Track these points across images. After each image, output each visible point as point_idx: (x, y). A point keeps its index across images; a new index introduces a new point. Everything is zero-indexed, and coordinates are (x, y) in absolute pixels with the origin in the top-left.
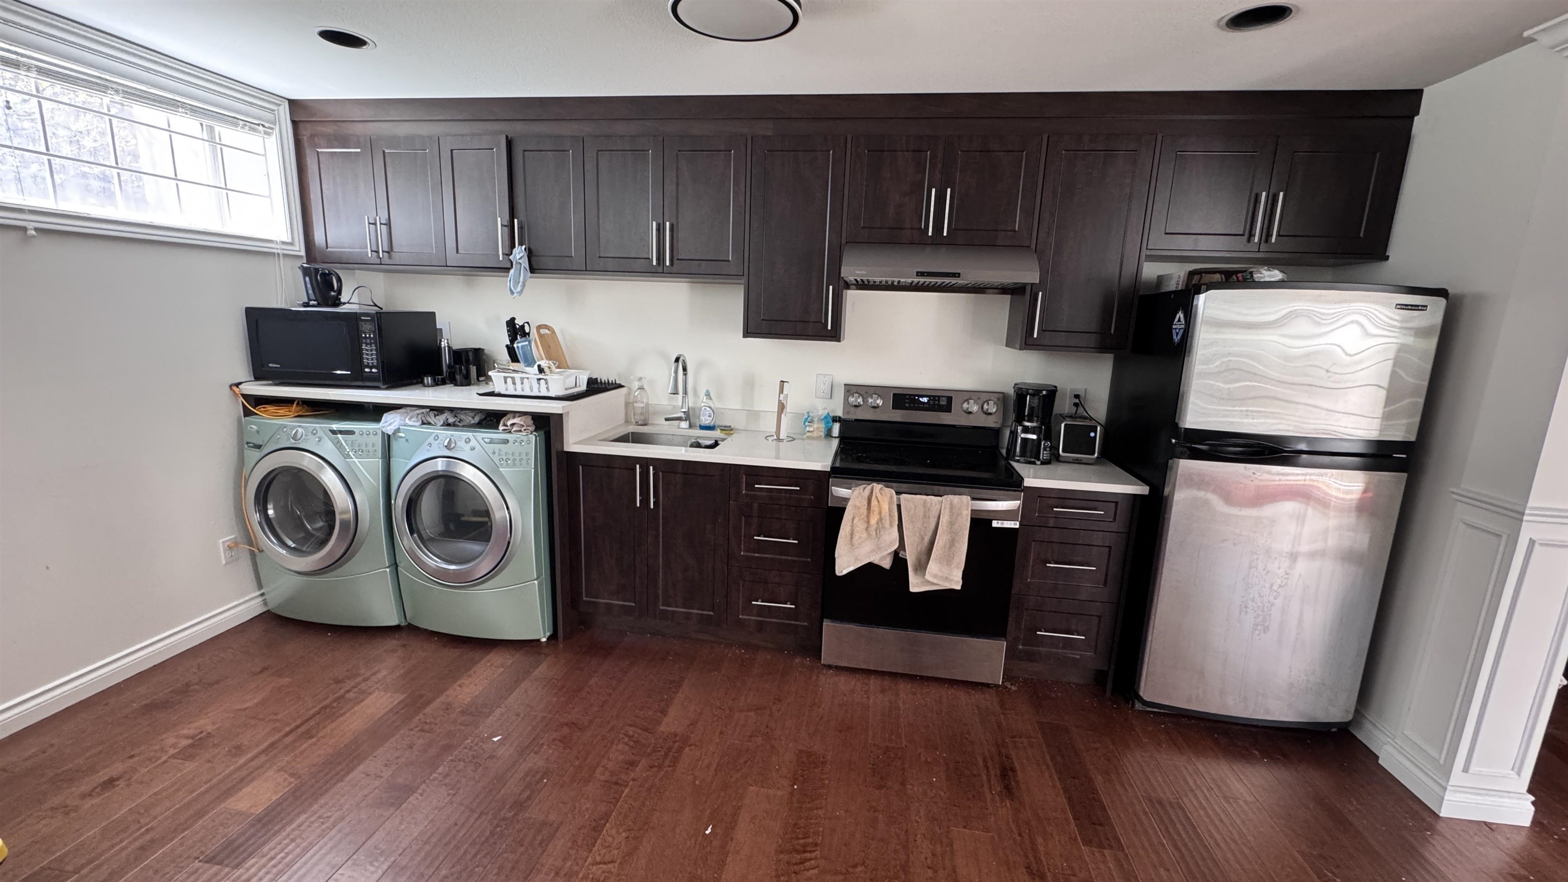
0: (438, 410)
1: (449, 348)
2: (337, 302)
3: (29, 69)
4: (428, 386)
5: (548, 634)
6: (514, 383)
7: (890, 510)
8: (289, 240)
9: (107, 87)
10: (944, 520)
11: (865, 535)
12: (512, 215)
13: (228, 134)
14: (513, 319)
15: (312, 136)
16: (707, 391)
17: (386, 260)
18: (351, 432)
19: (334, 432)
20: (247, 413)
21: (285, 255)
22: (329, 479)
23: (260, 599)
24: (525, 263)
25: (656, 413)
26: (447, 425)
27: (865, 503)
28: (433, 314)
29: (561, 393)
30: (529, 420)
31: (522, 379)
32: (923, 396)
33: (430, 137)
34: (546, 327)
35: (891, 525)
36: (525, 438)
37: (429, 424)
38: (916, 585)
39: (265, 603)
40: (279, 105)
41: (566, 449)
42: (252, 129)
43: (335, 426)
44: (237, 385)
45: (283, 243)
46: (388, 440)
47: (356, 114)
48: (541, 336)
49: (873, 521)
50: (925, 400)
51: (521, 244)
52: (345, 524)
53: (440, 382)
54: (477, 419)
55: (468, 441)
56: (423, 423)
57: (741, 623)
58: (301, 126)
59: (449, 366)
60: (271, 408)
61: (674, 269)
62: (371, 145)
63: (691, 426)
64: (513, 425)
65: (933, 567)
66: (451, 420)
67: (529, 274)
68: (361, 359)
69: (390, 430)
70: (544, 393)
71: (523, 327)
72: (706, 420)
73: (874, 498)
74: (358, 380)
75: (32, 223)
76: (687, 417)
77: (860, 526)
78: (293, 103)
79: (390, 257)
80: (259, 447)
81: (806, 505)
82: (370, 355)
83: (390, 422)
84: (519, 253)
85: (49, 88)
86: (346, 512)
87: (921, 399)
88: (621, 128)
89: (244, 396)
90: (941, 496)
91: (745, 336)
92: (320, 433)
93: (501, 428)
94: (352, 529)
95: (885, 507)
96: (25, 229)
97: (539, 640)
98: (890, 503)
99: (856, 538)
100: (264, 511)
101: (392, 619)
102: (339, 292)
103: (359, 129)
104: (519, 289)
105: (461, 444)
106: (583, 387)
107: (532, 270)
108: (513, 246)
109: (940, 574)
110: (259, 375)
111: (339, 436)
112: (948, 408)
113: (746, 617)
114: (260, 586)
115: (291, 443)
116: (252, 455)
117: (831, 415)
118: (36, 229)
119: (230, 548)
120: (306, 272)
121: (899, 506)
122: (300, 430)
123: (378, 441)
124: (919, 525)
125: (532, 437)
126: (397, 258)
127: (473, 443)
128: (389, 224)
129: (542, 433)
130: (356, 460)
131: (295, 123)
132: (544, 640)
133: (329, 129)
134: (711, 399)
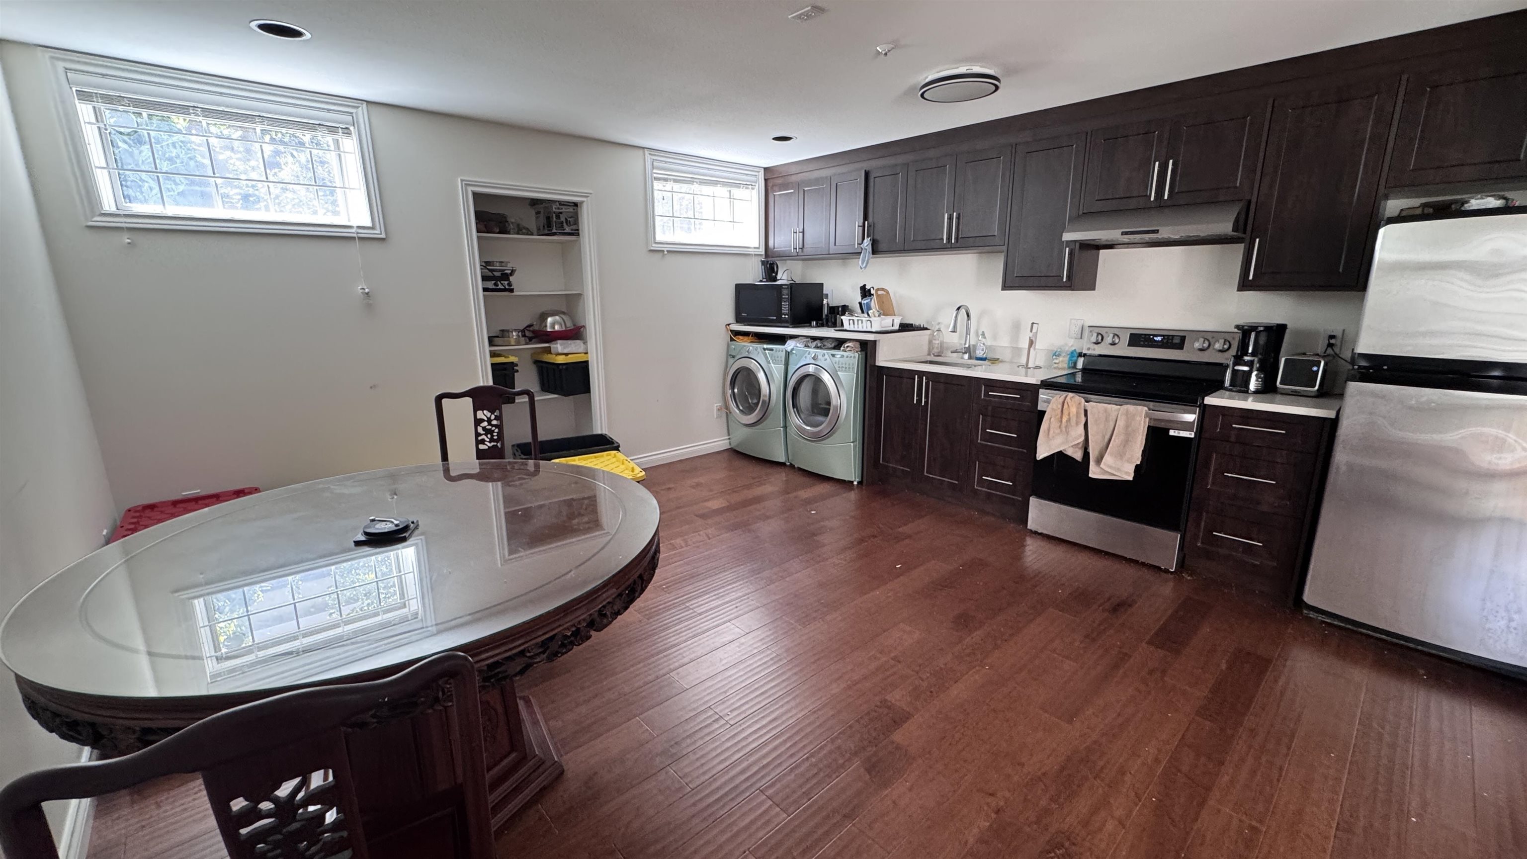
0: (814, 339)
1: (828, 304)
2: (775, 279)
3: (670, 180)
4: (813, 327)
5: (857, 480)
6: (854, 324)
7: (1078, 413)
8: (757, 246)
9: (693, 182)
10: (1121, 423)
11: (1058, 431)
12: (866, 218)
13: (736, 192)
14: (865, 285)
15: (773, 186)
16: (983, 332)
17: (800, 254)
18: (771, 350)
19: (765, 349)
20: (732, 340)
21: (755, 255)
22: (761, 376)
23: (728, 441)
24: (870, 249)
25: (947, 349)
26: (817, 347)
27: (1060, 406)
28: (822, 284)
29: (879, 329)
30: (858, 345)
31: (858, 320)
32: (1157, 336)
33: (827, 177)
34: (883, 289)
35: (1077, 424)
36: (852, 355)
37: (808, 347)
38: (1094, 473)
39: (730, 444)
40: (758, 172)
41: (877, 364)
42: (747, 188)
43: (765, 346)
44: (729, 325)
45: (755, 248)
46: (788, 354)
47: (794, 170)
48: (878, 296)
49: (1065, 419)
50: (1159, 339)
51: (868, 237)
52: (764, 402)
53: (820, 325)
54: (833, 345)
55: (824, 355)
56: (806, 346)
57: (975, 492)
58: (769, 181)
59: (827, 316)
60: (741, 337)
61: (958, 245)
62: (798, 186)
63: (970, 358)
64: (848, 347)
65: (1108, 459)
66: (819, 345)
67: (871, 256)
68: (781, 310)
69: (789, 349)
70: (869, 329)
71: (869, 290)
72: (980, 353)
73: (1066, 404)
74: (779, 323)
75: (666, 248)
76: (968, 350)
77: (1055, 424)
78: (765, 169)
79: (802, 251)
80: (733, 357)
81: (1025, 409)
82: (785, 307)
83: (790, 345)
84: (867, 242)
85: (677, 187)
86: (765, 396)
87: (1155, 338)
88: (932, 153)
89: (731, 331)
90: (1121, 405)
91: (1003, 289)
92: (759, 350)
93: (842, 349)
94: (767, 405)
95: (1074, 410)
96: (663, 251)
97: (852, 482)
98: (1078, 408)
99: (1051, 432)
100: (733, 389)
101: (782, 459)
102: (777, 274)
103: (794, 178)
104: (864, 265)
105: (820, 357)
106: (896, 327)
107: (875, 251)
108: (863, 239)
109: (1114, 465)
110: (739, 320)
111: (767, 351)
112: (1180, 346)
113: (979, 488)
114: (729, 435)
115: (746, 354)
116: (731, 361)
117: (1078, 351)
118: (667, 251)
119: (719, 410)
120: (763, 263)
121: (1086, 411)
122: (751, 348)
123: (783, 354)
124: (1102, 426)
125: (857, 355)
126: (807, 251)
127: (827, 356)
128: (803, 232)
129: (864, 353)
130: (772, 365)
131: (766, 180)
132: (855, 483)
133: (780, 181)
134: (985, 338)
